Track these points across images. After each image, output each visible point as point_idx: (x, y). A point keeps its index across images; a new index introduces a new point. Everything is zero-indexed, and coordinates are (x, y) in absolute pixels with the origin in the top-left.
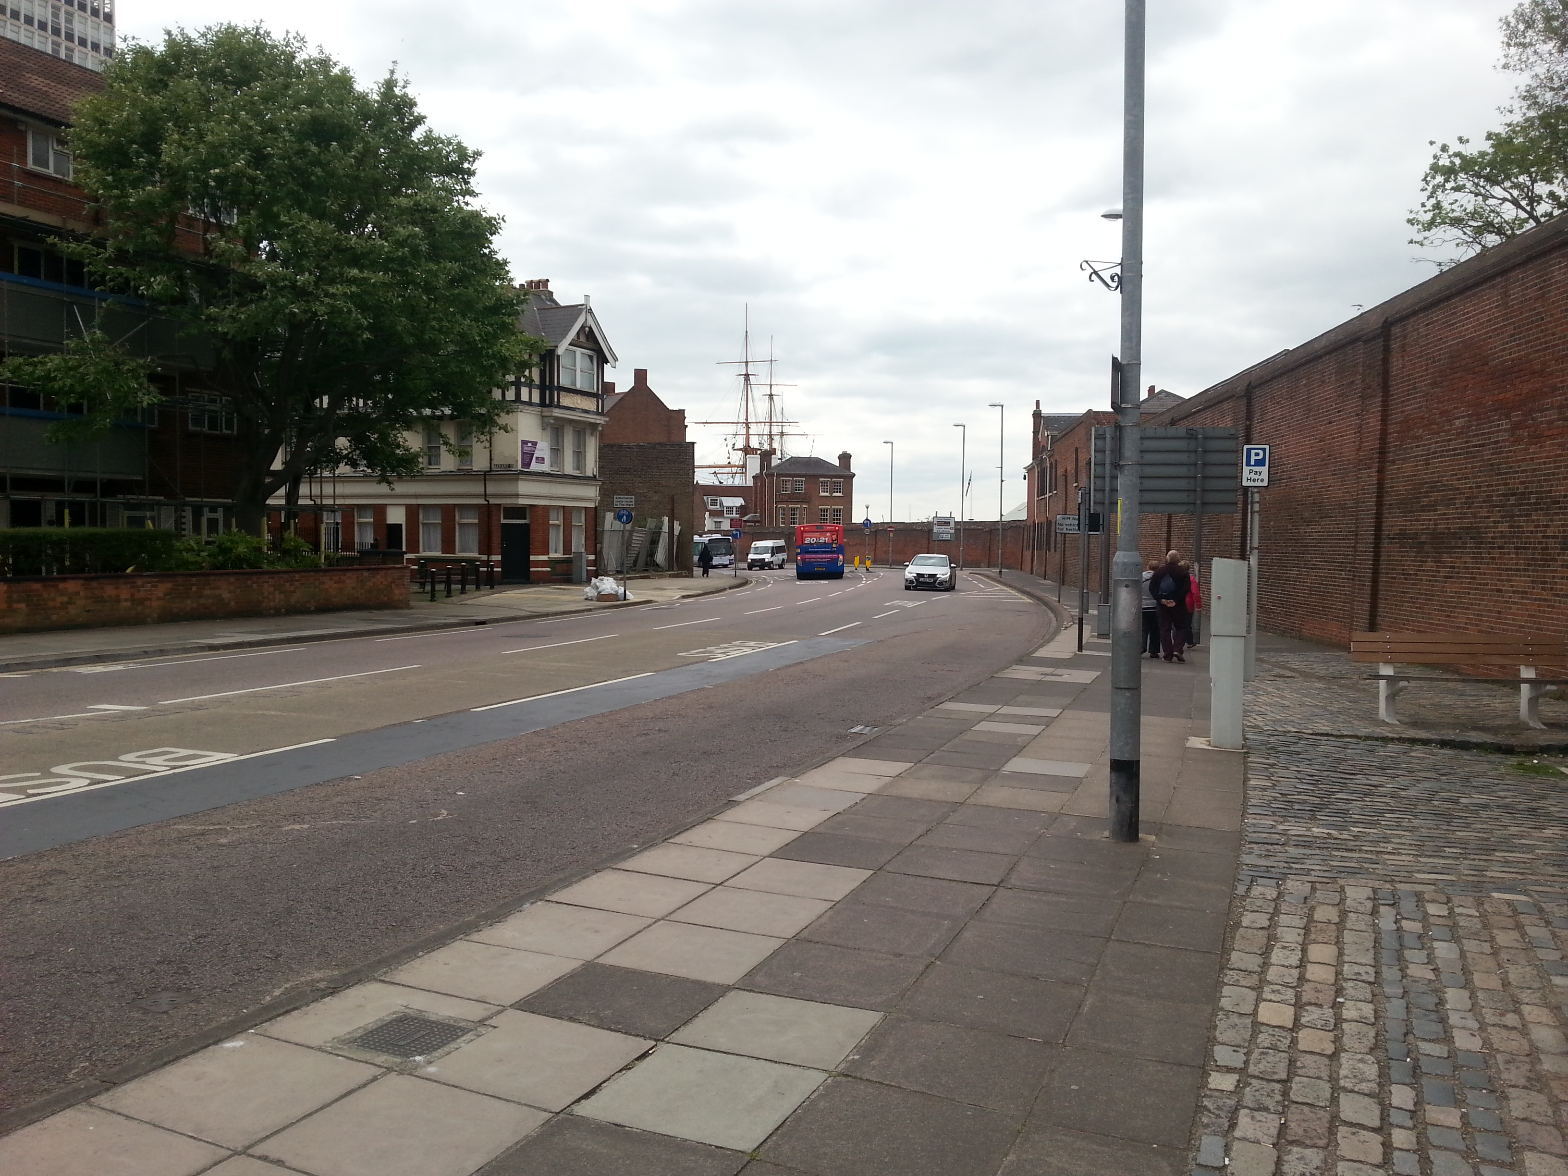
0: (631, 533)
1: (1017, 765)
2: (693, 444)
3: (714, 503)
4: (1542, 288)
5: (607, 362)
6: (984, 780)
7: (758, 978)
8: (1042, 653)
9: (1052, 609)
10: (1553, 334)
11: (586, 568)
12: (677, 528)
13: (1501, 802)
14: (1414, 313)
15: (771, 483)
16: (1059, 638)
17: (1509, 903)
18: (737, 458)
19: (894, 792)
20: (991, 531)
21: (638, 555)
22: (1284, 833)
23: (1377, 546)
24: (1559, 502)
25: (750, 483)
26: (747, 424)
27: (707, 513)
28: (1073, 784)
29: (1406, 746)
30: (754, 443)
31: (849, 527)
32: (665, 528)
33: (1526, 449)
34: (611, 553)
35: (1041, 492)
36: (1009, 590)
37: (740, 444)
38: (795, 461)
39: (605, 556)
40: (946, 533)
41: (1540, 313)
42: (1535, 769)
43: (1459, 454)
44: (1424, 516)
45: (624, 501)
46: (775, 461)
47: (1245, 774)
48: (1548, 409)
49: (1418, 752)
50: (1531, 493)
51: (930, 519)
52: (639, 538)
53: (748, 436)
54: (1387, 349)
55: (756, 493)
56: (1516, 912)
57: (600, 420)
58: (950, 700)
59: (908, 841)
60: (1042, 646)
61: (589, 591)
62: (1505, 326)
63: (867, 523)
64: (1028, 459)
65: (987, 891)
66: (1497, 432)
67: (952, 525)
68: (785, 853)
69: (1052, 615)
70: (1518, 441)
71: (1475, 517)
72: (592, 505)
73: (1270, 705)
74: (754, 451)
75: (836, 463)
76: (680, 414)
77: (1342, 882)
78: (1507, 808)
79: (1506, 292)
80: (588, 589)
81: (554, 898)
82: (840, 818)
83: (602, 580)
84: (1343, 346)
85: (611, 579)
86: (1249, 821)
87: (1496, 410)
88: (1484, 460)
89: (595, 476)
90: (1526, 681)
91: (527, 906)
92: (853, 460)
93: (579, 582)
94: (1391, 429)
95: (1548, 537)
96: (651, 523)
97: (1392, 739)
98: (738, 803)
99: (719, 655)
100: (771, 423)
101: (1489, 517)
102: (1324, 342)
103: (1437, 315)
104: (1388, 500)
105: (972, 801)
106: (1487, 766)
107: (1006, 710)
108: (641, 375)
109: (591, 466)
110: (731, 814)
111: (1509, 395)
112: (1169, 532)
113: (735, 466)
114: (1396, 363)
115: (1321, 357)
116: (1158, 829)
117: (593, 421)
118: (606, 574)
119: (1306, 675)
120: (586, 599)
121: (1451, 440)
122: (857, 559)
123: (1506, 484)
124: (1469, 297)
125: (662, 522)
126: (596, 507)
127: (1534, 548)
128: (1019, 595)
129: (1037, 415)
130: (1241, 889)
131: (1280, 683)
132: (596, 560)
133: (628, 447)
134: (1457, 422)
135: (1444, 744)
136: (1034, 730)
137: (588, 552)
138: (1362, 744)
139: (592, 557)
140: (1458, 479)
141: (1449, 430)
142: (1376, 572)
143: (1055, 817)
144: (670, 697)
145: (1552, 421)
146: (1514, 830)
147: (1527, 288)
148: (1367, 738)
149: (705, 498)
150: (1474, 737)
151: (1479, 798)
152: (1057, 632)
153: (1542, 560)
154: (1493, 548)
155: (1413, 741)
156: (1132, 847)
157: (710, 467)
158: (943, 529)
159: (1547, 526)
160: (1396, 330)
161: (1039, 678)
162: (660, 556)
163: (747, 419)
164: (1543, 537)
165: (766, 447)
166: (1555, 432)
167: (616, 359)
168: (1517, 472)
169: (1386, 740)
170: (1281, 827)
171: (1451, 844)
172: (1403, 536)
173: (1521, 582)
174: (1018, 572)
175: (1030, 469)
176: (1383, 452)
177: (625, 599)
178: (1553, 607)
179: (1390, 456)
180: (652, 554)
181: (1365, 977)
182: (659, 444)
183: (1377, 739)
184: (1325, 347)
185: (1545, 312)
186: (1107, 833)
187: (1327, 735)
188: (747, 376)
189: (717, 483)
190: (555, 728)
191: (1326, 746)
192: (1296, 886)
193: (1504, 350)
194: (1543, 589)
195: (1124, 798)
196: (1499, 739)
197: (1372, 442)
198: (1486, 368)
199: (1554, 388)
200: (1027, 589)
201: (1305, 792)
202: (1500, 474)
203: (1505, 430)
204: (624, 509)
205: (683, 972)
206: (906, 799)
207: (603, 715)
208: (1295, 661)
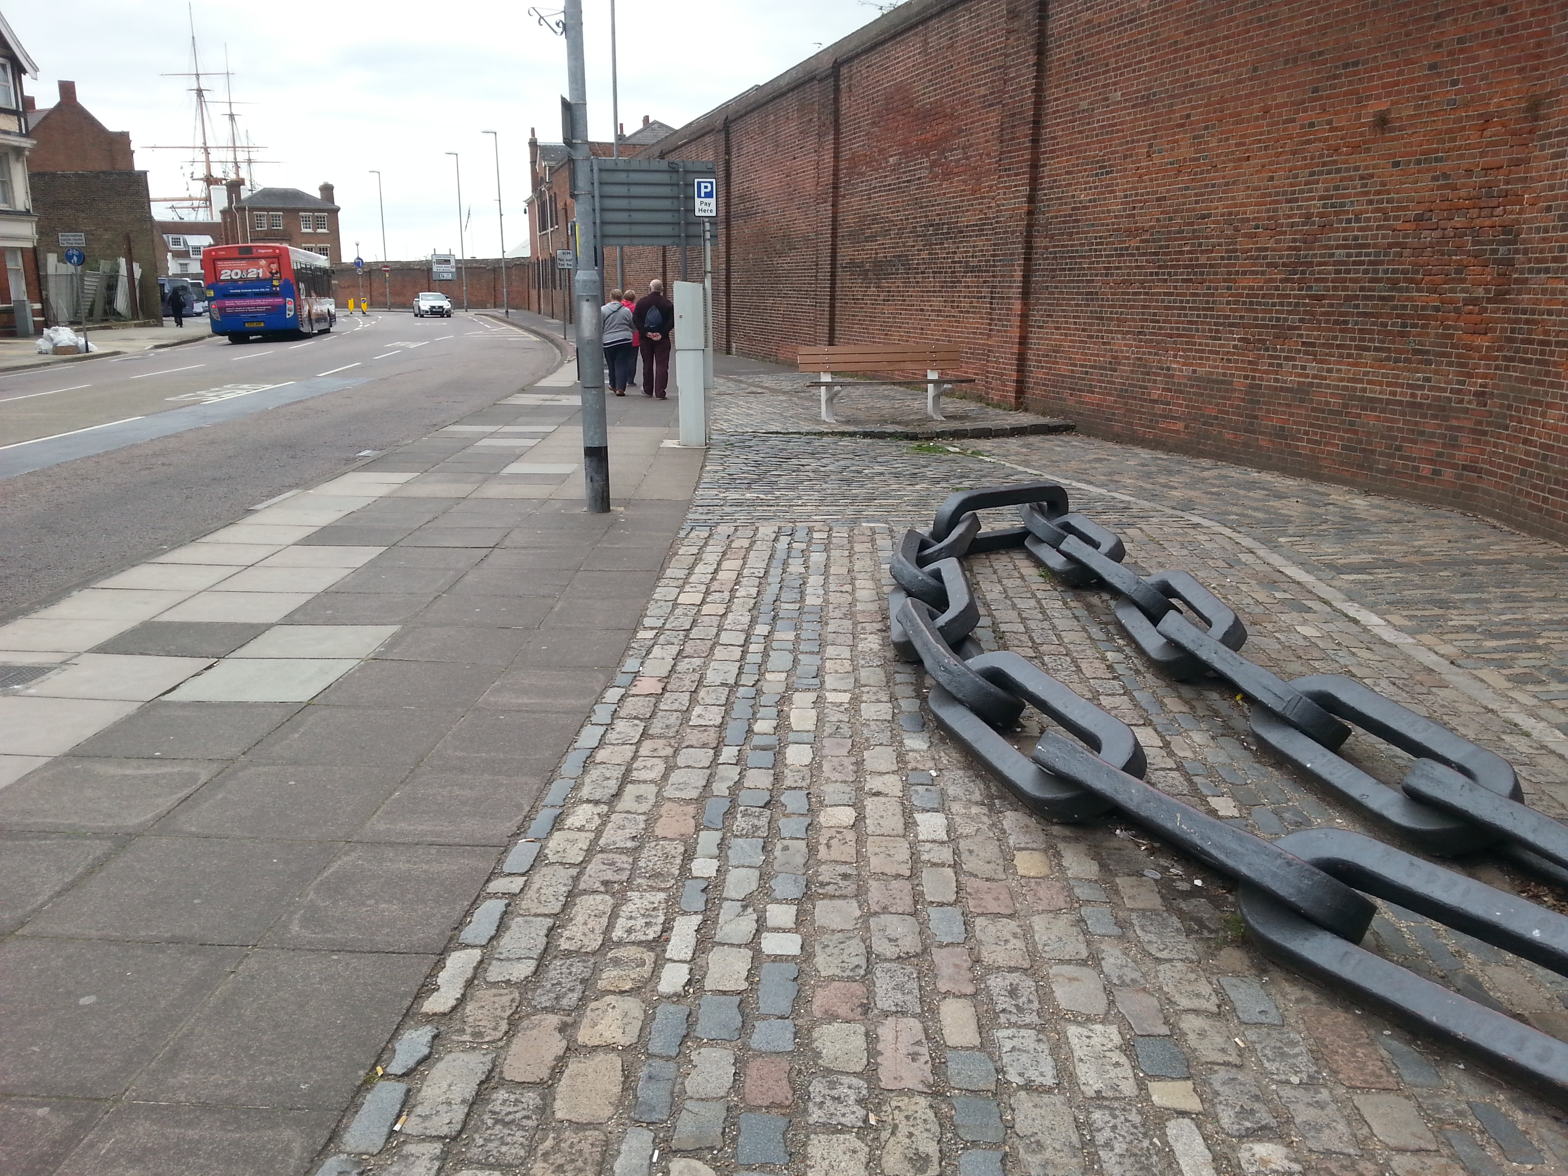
0: (82, 278)
1: (514, 468)
2: (145, 173)
3: (176, 242)
4: (951, 38)
5: (25, 72)
6: (485, 481)
7: (296, 617)
8: (544, 383)
9: (558, 346)
10: (960, 81)
11: (31, 319)
12: (138, 272)
13: (894, 470)
14: (858, 55)
15: (243, 218)
16: (561, 370)
17: (871, 528)
18: (198, 189)
19: (404, 494)
20: (494, 270)
21: (93, 305)
22: (724, 499)
23: (833, 275)
24: (962, 232)
25: (218, 218)
26: (206, 149)
27: (169, 255)
28: (562, 479)
29: (836, 438)
30: (217, 173)
31: (338, 268)
32: (123, 270)
33: (940, 185)
34: (60, 301)
35: (543, 227)
36: (515, 329)
37: (201, 172)
38: (268, 194)
39: (53, 305)
40: (447, 272)
41: (950, 61)
42: (929, 449)
43: (893, 189)
44: (868, 246)
45: (72, 240)
46: (245, 193)
47: (704, 462)
48: (955, 149)
49: (846, 442)
50: (943, 224)
51: (429, 258)
52: (92, 283)
53: (208, 163)
54: (837, 90)
55: (226, 230)
56: (874, 533)
57: (27, 143)
58: (454, 424)
59: (417, 526)
60: (544, 377)
61: (42, 343)
62: (925, 72)
63: (359, 263)
64: (527, 192)
65: (485, 552)
66: (920, 169)
67: (453, 263)
68: (307, 541)
69: (557, 351)
70: (935, 177)
71: (904, 246)
72: (29, 245)
73: (737, 414)
74: (217, 181)
75: (318, 195)
76: (123, 138)
77: (757, 525)
78: (897, 475)
79: (925, 40)
80: (40, 341)
81: (100, 585)
82: (354, 515)
83: (57, 330)
84: (804, 83)
85: (68, 329)
86: (699, 492)
87: (919, 149)
88: (910, 195)
89: (28, 211)
90: (931, 381)
91: (75, 593)
92: (335, 192)
93: (26, 335)
94: (843, 165)
95: (955, 262)
96: (105, 266)
97: (827, 433)
98: (256, 511)
99: (212, 397)
100: (234, 147)
101: (914, 246)
102: (787, 79)
103: (875, 58)
104: (841, 232)
105: (474, 495)
106: (894, 448)
107: (507, 429)
108: (67, 89)
109: (21, 198)
110: (251, 519)
111: (929, 135)
112: (664, 266)
113: (196, 199)
114: (845, 102)
115: (784, 94)
116: (627, 503)
117: (16, 144)
118: (57, 324)
119: (773, 391)
120: (40, 353)
121: (886, 176)
122: (351, 302)
123: (927, 216)
124: (899, 42)
125: (118, 265)
126: (35, 249)
127: (946, 272)
128: (526, 334)
129: (533, 144)
130: (682, 534)
131: (751, 398)
132: (43, 309)
133: (63, 176)
134: (891, 159)
135: (866, 435)
136: (531, 442)
137: (32, 299)
138: (803, 439)
139: (38, 306)
140: (892, 212)
141: (886, 167)
142: (833, 298)
143: (544, 502)
144: (167, 437)
145: (959, 160)
146: (894, 487)
147: (941, 38)
148: (808, 434)
149: (165, 236)
150: (890, 428)
151: (878, 469)
152: (561, 364)
153: (951, 282)
154: (917, 273)
155: (843, 434)
156: (605, 516)
157: (165, 200)
158: (443, 267)
159: (955, 253)
160: (844, 70)
161: (539, 403)
162: (121, 303)
163: (205, 143)
164: (952, 262)
165: (232, 176)
166: (961, 169)
167: (36, 70)
168: (933, 206)
169: (822, 434)
170: (722, 495)
171: (845, 497)
172: (852, 264)
173: (937, 302)
174: (526, 312)
175: (530, 203)
176: (836, 187)
177: (87, 351)
178: (959, 322)
179: (842, 191)
180: (110, 301)
181: (757, 574)
182: (102, 172)
183: (815, 434)
184: (788, 84)
185: (954, 60)
186: (585, 509)
187: (777, 433)
188: (200, 92)
189: (177, 219)
190: (50, 468)
191: (774, 441)
192: (724, 529)
193: (924, 94)
194: (952, 307)
195: (597, 477)
196: (909, 429)
197: (827, 178)
198: (912, 110)
199: (960, 131)
200: (534, 328)
201: (748, 472)
202: (922, 207)
203: (926, 168)
204: (73, 248)
205: (231, 620)
206: (414, 498)
207: (98, 455)
208: (768, 381)
